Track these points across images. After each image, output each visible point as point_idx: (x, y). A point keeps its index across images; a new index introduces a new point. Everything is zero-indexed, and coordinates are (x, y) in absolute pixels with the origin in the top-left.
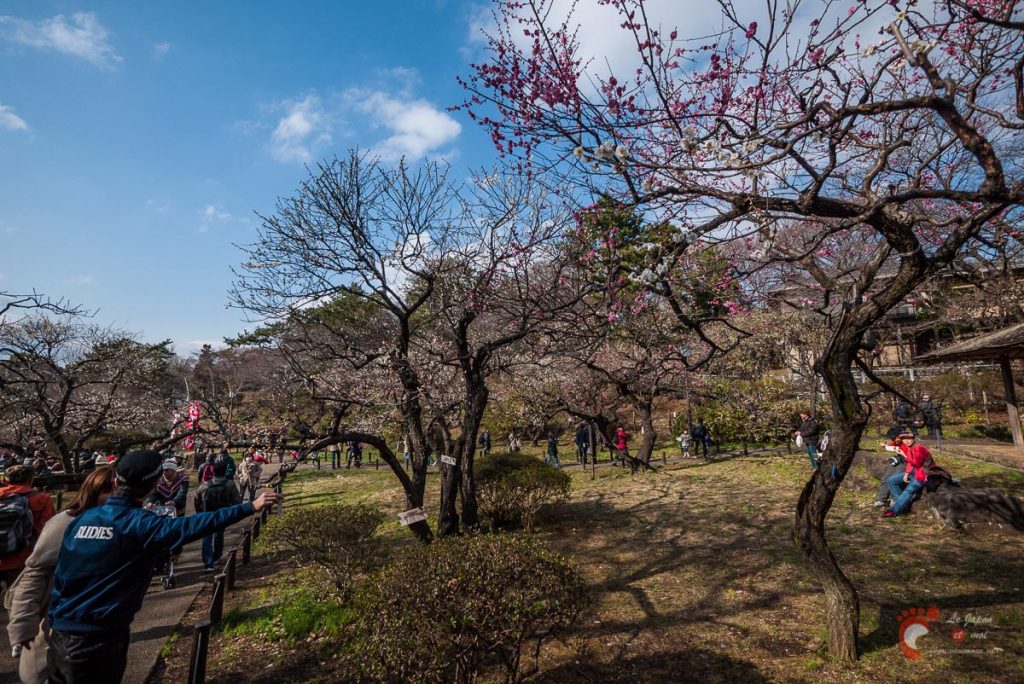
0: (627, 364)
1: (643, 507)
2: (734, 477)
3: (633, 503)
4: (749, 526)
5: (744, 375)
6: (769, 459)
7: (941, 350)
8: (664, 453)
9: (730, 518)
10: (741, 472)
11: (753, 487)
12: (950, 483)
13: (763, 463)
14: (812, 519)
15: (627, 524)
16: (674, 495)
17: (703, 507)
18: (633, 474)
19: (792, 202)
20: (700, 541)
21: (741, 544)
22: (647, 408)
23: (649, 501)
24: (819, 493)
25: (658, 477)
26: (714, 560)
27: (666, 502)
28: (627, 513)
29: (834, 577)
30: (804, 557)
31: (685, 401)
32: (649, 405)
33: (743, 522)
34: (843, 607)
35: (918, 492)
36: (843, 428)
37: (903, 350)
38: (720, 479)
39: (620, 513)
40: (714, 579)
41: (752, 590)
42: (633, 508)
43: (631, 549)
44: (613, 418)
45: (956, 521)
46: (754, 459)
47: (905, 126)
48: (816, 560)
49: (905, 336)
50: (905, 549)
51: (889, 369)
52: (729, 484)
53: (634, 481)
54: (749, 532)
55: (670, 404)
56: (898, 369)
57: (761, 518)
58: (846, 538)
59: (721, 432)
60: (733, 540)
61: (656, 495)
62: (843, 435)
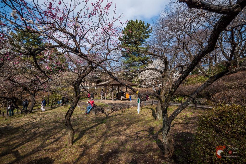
0: (29, 81)
1: (26, 125)
2: (58, 111)
3: (22, 124)
4: (58, 123)
5: (65, 87)
6: (67, 106)
7: (100, 84)
8: (38, 107)
9: (54, 122)
10: (60, 110)
11: (62, 113)
12: (96, 107)
13: (66, 107)
14: (68, 118)
15: (17, 131)
16: (39, 119)
17: (46, 120)
18: (25, 115)
19: (71, 48)
20: (43, 130)
21: (55, 127)
22: (34, 95)
23: (28, 122)
24: (70, 112)
25: (34, 115)
26: (46, 134)
27: (35, 121)
28: (19, 128)
29: (70, 130)
30: (65, 127)
31: (48, 93)
32: (35, 94)
33: (57, 122)
34: (71, 135)
35: (91, 109)
36: (76, 98)
37: (95, 84)
38: (54, 112)
39: (15, 128)
40: (44, 139)
41: (54, 138)
42: (21, 126)
43: (17, 139)
44: (20, 98)
45: (95, 113)
46: (64, 106)
47: (96, 43)
48: (67, 127)
49: (96, 81)
50: (87, 120)
51: (93, 87)
52: (56, 113)
53: (24, 117)
54: (58, 124)
55: (44, 94)
56: (94, 87)
57: (62, 120)
58: (78, 120)
59: (57, 100)
60: (53, 127)
61: (32, 120)
62: (76, 99)
